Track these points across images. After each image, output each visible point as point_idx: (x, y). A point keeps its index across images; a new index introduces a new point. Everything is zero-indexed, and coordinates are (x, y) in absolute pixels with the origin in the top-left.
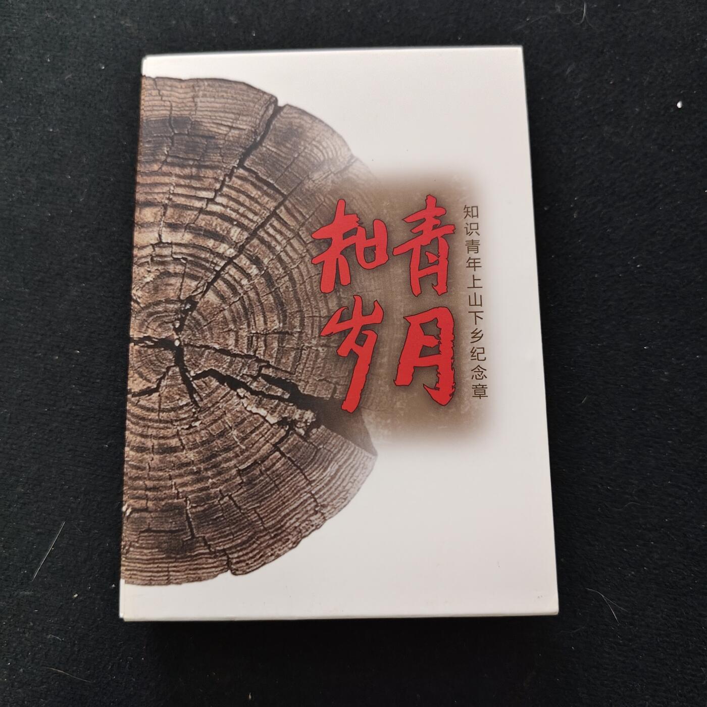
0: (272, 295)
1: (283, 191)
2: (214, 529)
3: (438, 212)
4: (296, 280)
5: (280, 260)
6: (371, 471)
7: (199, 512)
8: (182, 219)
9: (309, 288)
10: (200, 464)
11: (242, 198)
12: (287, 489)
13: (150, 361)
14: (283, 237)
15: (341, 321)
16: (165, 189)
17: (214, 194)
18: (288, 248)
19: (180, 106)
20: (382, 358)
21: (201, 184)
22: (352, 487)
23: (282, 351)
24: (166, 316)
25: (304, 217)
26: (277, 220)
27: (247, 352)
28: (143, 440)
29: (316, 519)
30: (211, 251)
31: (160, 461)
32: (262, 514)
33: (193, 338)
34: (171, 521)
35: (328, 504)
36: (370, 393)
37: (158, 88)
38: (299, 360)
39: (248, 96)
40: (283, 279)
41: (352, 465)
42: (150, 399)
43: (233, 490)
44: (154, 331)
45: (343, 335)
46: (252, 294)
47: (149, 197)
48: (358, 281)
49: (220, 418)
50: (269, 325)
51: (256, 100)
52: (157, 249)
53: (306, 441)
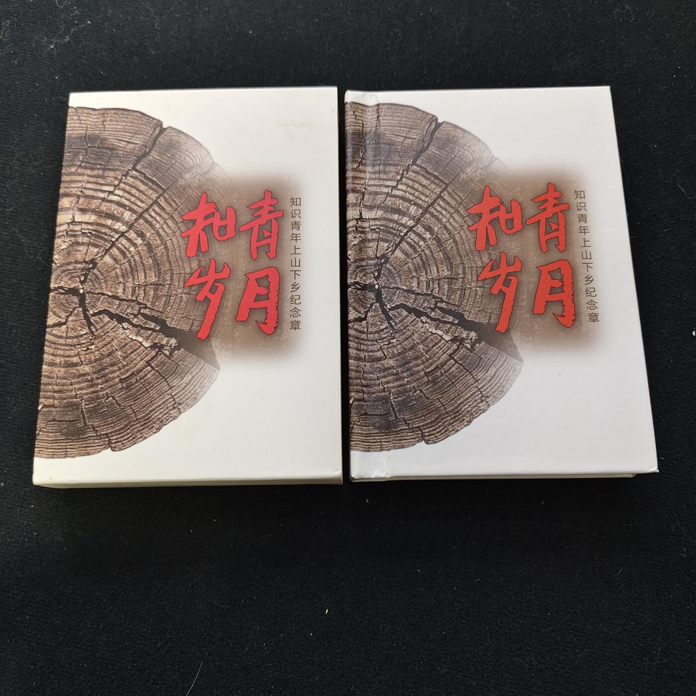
0: (152, 259)
1: (163, 187)
2: (101, 419)
3: (272, 202)
4: (169, 248)
5: (158, 233)
6: (215, 379)
7: (90, 407)
8: (90, 206)
9: (178, 253)
10: (93, 374)
11: (134, 191)
12: (155, 392)
13: (62, 303)
14: (161, 219)
15: (200, 276)
16: (79, 185)
17: (113, 188)
18: (165, 226)
20: (228, 302)
21: (105, 181)
22: (201, 391)
23: (156, 297)
24: (75, 272)
25: (177, 204)
26: (158, 206)
27: (131, 297)
28: (53, 358)
29: (174, 413)
30: (110, 228)
31: (65, 372)
32: (135, 409)
33: (93, 288)
34: (70, 413)
35: (183, 403)
36: (218, 326)
37: (78, 114)
38: (168, 303)
39: (142, 121)
40: (160, 248)
42: (60, 330)
43: (116, 393)
44: (66, 283)
45: (200, 286)
46: (137, 258)
47: (67, 190)
48: (214, 249)
49: (109, 343)
50: (148, 279)
51: (147, 124)
52: (71, 226)
53: (170, 359)
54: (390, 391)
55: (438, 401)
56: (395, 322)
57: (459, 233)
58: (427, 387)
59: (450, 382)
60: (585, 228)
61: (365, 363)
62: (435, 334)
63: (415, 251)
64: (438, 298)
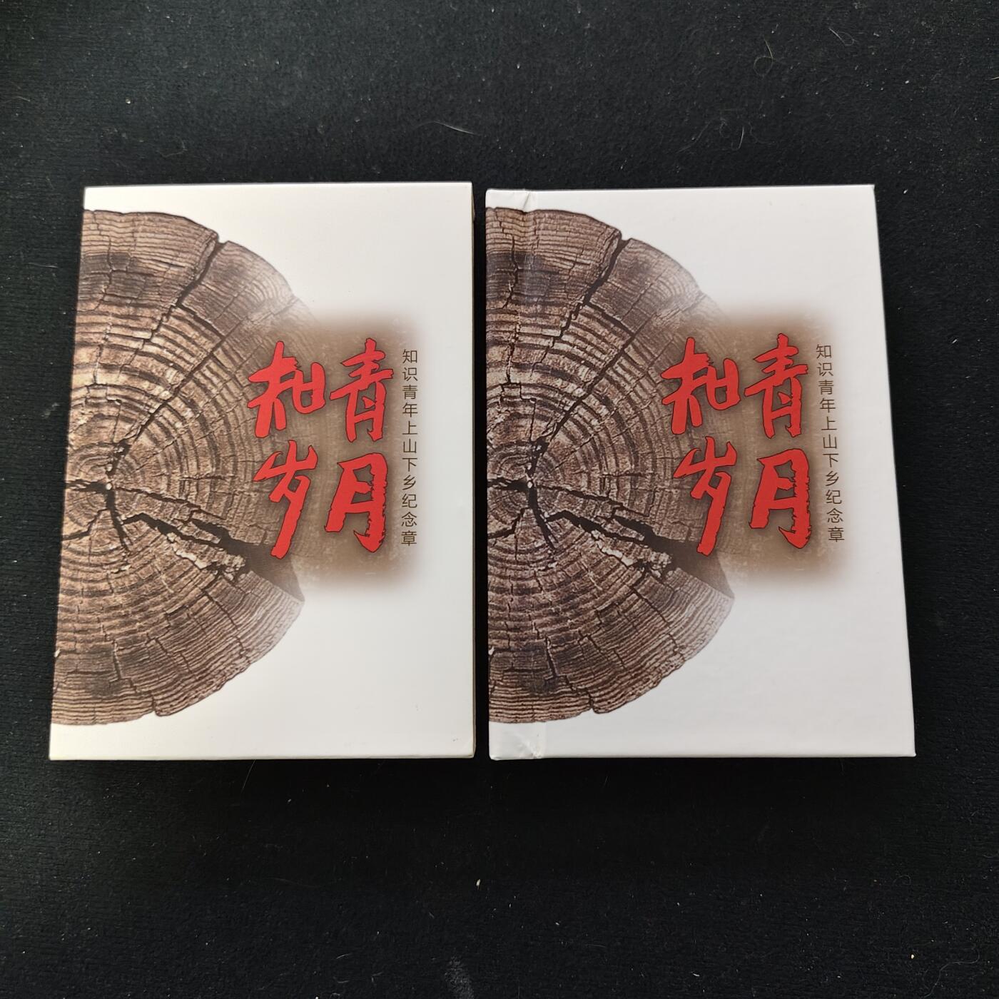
0: (207, 439)
1: (220, 332)
3: (377, 356)
4: (231, 423)
5: (215, 403)
6: (297, 616)
7: (126, 654)
8: (117, 360)
9: (244, 432)
10: (128, 607)
11: (179, 339)
12: (213, 633)
13: (82, 504)
14: (219, 380)
15: (274, 466)
16: (102, 329)
17: (150, 334)
18: (224, 391)
19: (118, 241)
20: (314, 504)
21: (138, 324)
22: (278, 632)
23: (214, 496)
25: (241, 359)
26: (215, 362)
27: (179, 496)
28: (73, 583)
29: (241, 663)
30: (146, 394)
31: (89, 603)
32: (187, 658)
33: (125, 482)
34: (98, 662)
35: (253, 649)
36: (300, 539)
37: (97, 221)
38: (231, 505)
39: (189, 232)
40: (218, 423)
41: (278, 610)
42: (81, 543)
43: (160, 633)
44: (87, 474)
45: (276, 480)
46: (186, 438)
47: (85, 337)
48: (294, 426)
49: (149, 562)
50: (201, 470)
51: (197, 236)
52: (91, 391)
53: (234, 586)
54: (547, 638)
55: (613, 652)
56: (555, 538)
57: (648, 408)
58: (598, 633)
59: (631, 626)
60: (830, 402)
61: (511, 596)
62: (612, 555)
63: (586, 434)
64: (617, 503)
